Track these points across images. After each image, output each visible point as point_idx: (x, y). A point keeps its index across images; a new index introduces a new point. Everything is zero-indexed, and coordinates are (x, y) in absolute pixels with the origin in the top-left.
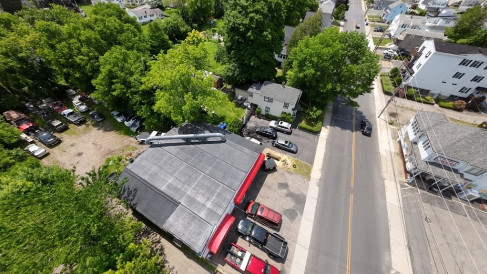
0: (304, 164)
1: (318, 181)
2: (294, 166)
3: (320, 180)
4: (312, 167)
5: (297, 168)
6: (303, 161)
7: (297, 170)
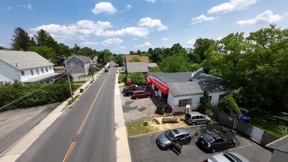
0: (139, 134)
1: (116, 128)
2: (146, 124)
3: (115, 129)
4: (128, 136)
5: (142, 125)
6: (142, 137)
7: (141, 123)
